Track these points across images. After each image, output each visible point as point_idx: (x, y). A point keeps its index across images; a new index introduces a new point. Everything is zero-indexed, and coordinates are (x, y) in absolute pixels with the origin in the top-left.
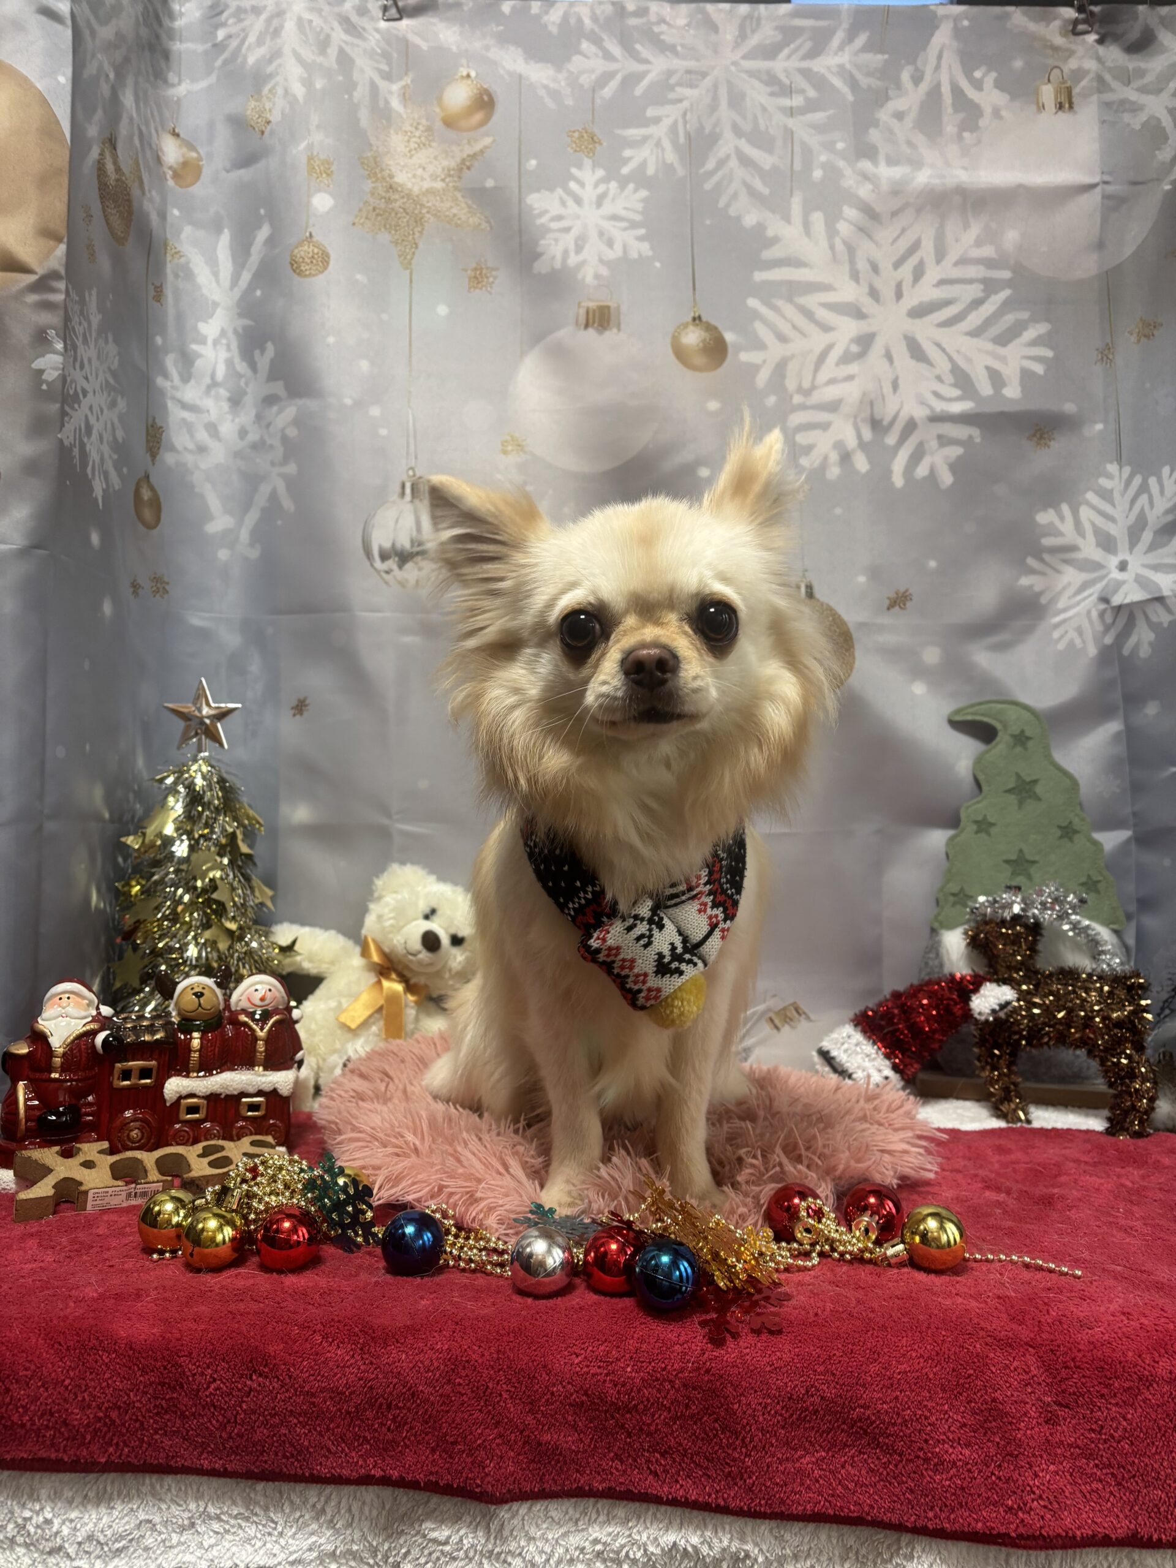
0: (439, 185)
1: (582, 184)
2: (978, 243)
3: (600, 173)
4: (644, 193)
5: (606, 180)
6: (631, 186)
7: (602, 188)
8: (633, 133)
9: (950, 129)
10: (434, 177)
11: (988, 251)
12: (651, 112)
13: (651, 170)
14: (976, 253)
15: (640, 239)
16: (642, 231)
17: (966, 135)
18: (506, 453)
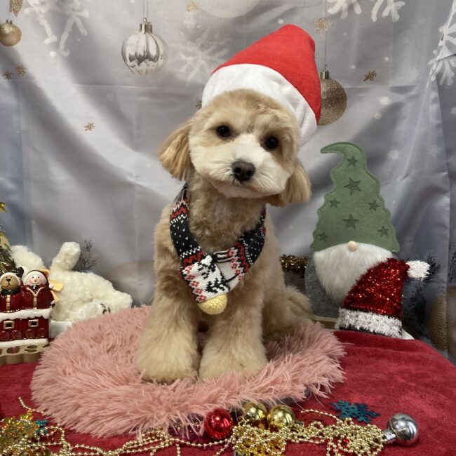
18: (188, 10)
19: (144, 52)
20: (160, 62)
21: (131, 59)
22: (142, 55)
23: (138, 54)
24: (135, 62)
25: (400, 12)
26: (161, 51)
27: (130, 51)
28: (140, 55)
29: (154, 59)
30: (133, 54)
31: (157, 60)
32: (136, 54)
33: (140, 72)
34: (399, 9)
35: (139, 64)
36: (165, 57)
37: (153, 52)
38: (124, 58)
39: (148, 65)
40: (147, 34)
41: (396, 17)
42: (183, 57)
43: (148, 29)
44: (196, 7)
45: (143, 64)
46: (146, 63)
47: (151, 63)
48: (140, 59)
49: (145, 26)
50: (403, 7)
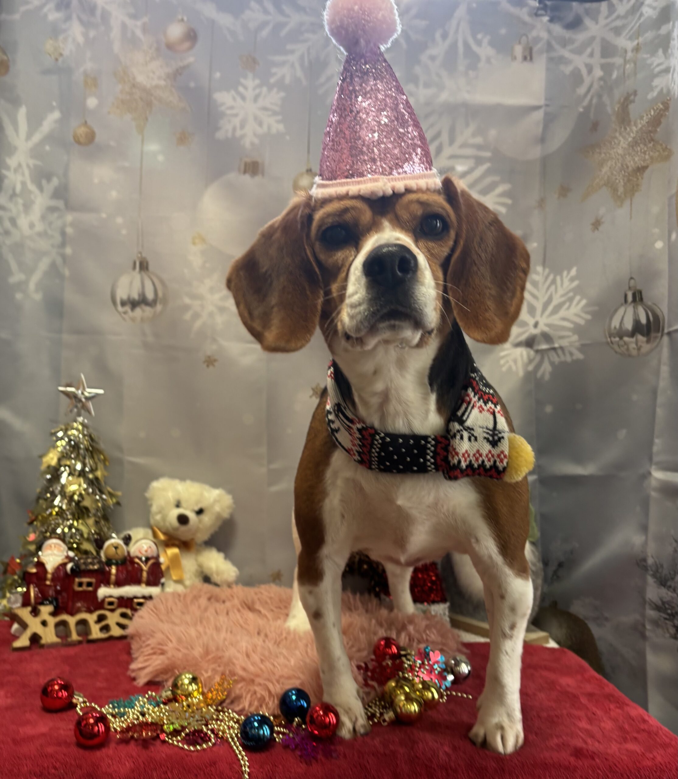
0: (162, 83)
1: (246, 88)
2: (474, 135)
3: (257, 81)
4: (282, 94)
5: (260, 86)
6: (275, 90)
7: (257, 91)
8: (278, 58)
9: (461, 68)
10: (159, 78)
11: (479, 140)
12: (289, 47)
13: (287, 80)
14: (472, 141)
15: (278, 122)
16: (279, 118)
17: (471, 73)
18: (194, 243)
19: (139, 295)
20: (159, 307)
21: (123, 304)
22: (137, 298)
23: (131, 297)
24: (128, 308)
26: (160, 294)
27: (122, 294)
28: (134, 299)
29: (151, 304)
31: (155, 305)
32: (129, 297)
33: (133, 320)
35: (132, 310)
36: (165, 301)
37: (150, 295)
38: (114, 303)
39: (143, 311)
40: (143, 273)
42: (187, 301)
43: (144, 266)
44: (203, 240)
45: (138, 309)
46: (141, 308)
47: (148, 309)
48: (134, 304)
49: (140, 263)
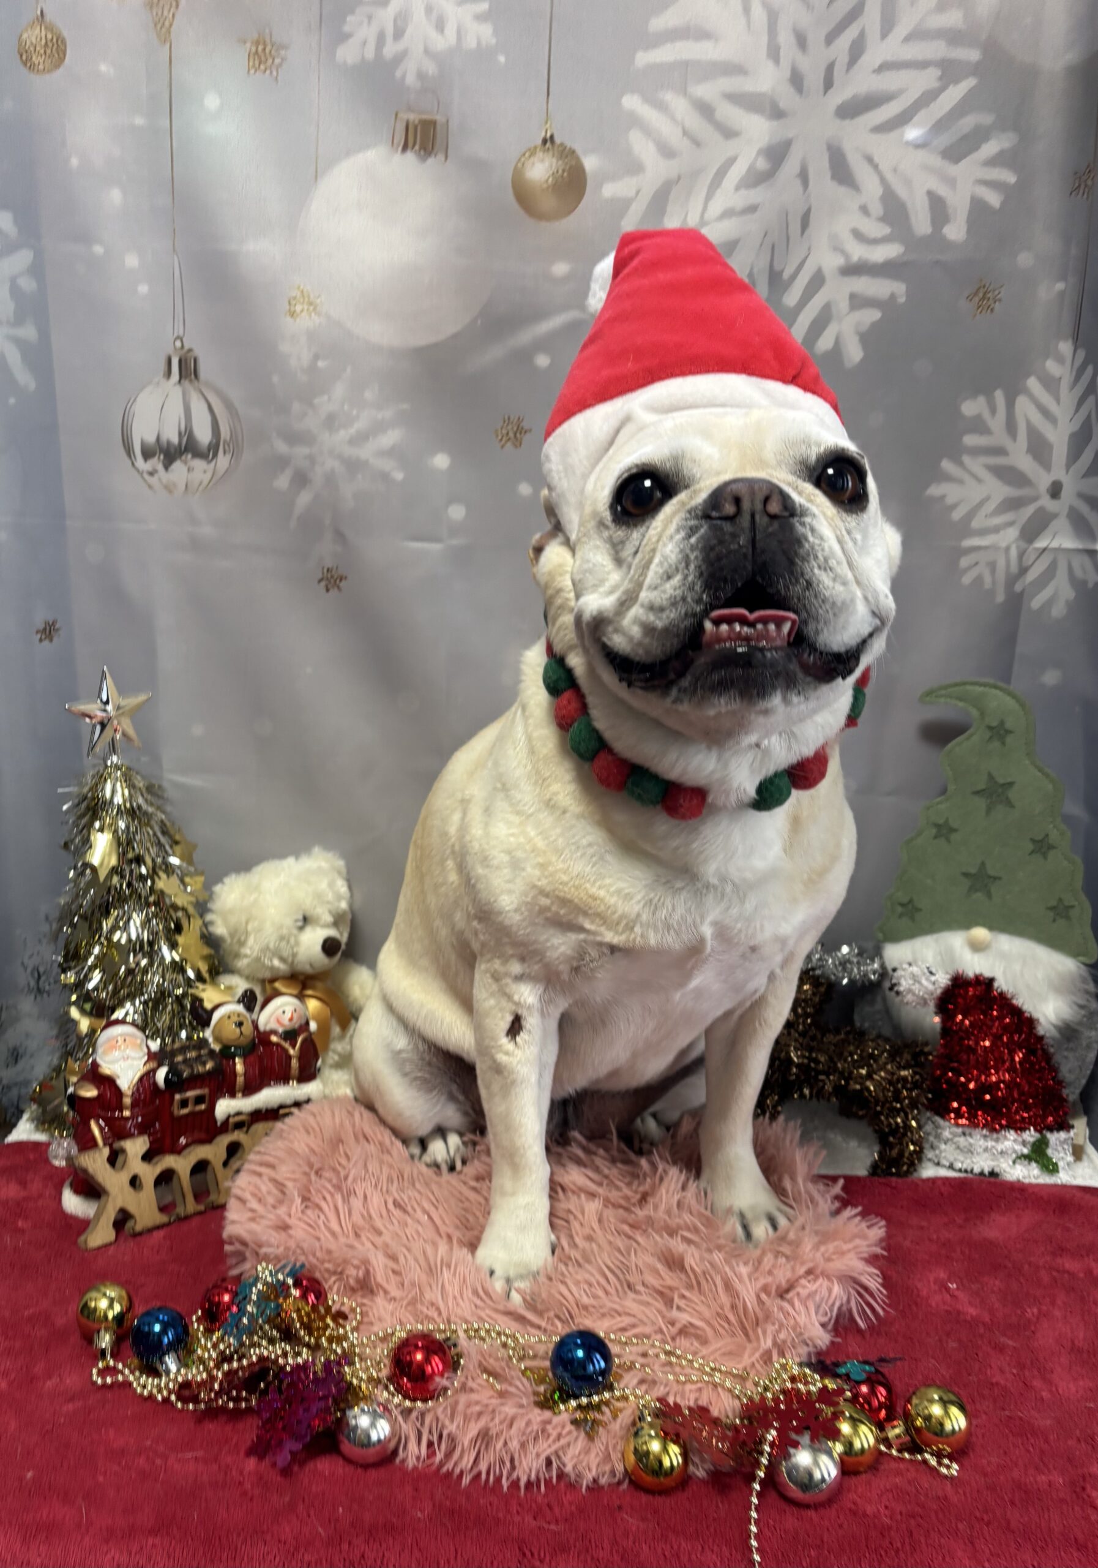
11: (953, 19)
14: (937, 21)
15: (480, 18)
18: (293, 315)
19: (180, 434)
21: (148, 453)
22: (175, 440)
23: (164, 439)
24: (156, 463)
25: (867, 338)
26: (225, 433)
27: (142, 433)
28: (169, 443)
29: (209, 453)
30: (151, 439)
31: (215, 455)
32: (158, 439)
33: (169, 488)
34: (865, 327)
35: (167, 467)
36: (235, 449)
37: (203, 435)
38: (129, 451)
39: (191, 470)
40: (186, 383)
41: (854, 353)
42: (282, 447)
43: (189, 369)
44: (313, 307)
45: (178, 466)
46: (185, 463)
47: (199, 464)
48: (169, 454)
49: (180, 361)
50: (874, 325)
